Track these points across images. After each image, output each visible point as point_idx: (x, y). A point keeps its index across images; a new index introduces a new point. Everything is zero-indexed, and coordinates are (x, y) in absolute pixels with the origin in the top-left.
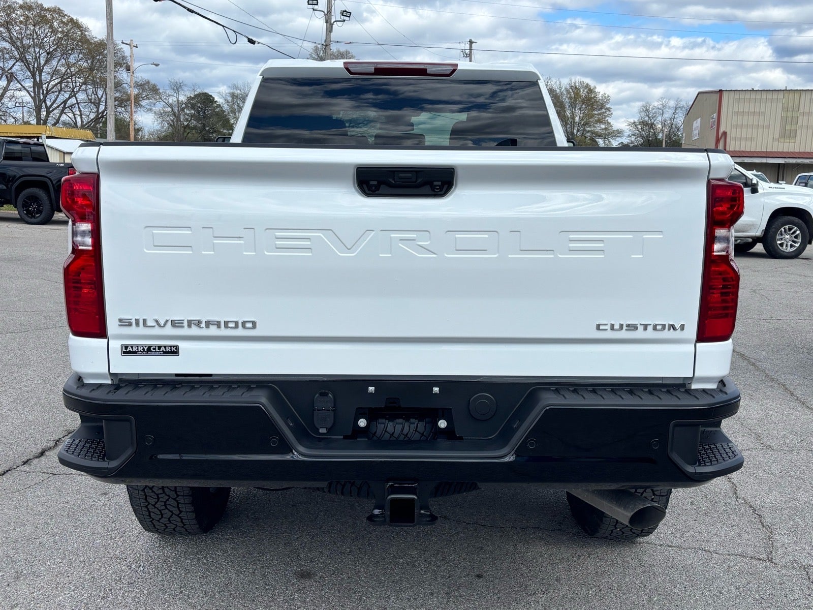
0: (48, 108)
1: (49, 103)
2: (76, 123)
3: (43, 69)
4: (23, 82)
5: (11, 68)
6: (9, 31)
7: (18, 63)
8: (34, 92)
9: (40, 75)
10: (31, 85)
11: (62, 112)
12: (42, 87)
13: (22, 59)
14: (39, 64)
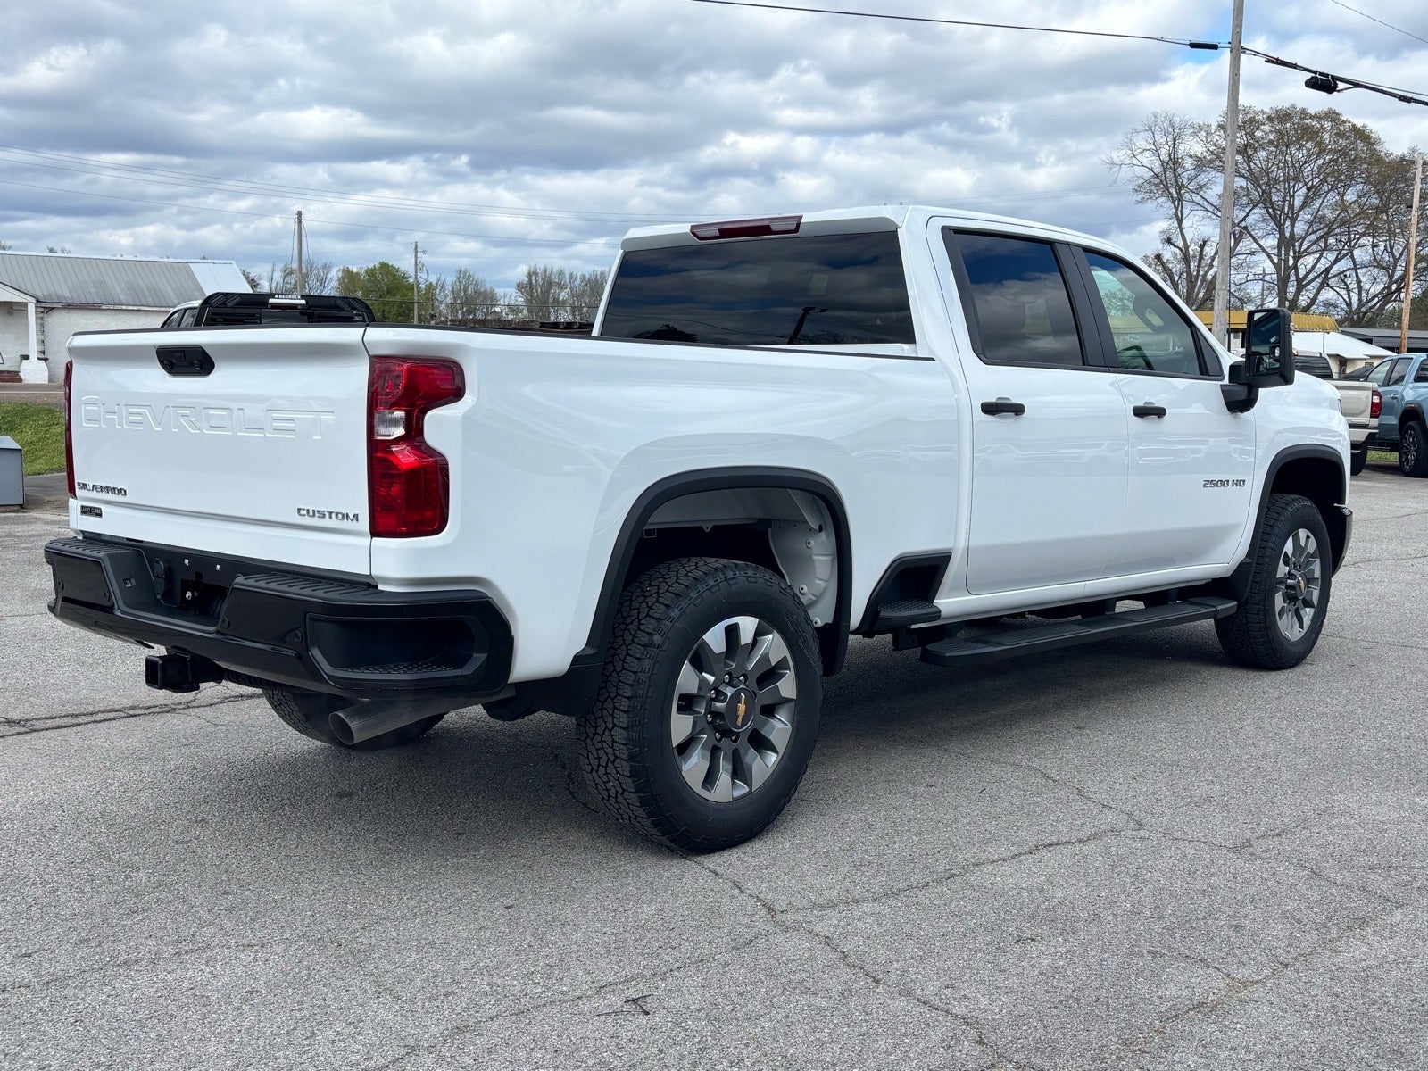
0: (1299, 280)
1: (1302, 272)
2: (1351, 303)
3: (1298, 215)
4: (1263, 240)
5: (1244, 219)
6: (1249, 159)
7: (1256, 210)
8: (1279, 255)
9: (1293, 226)
10: (1276, 242)
11: (1322, 286)
12: (1294, 246)
13: (1266, 201)
14: (1291, 207)
